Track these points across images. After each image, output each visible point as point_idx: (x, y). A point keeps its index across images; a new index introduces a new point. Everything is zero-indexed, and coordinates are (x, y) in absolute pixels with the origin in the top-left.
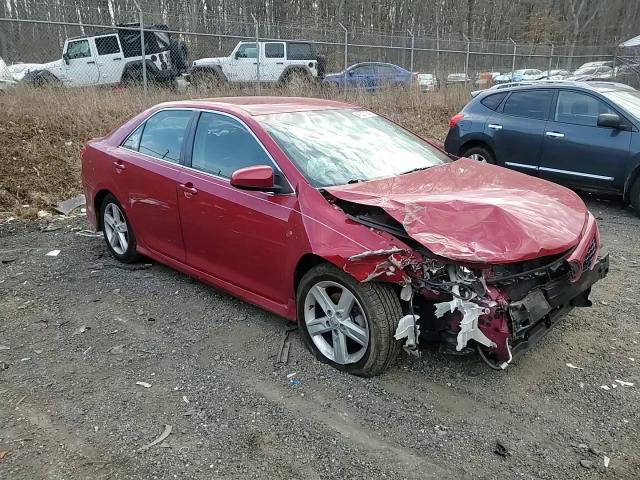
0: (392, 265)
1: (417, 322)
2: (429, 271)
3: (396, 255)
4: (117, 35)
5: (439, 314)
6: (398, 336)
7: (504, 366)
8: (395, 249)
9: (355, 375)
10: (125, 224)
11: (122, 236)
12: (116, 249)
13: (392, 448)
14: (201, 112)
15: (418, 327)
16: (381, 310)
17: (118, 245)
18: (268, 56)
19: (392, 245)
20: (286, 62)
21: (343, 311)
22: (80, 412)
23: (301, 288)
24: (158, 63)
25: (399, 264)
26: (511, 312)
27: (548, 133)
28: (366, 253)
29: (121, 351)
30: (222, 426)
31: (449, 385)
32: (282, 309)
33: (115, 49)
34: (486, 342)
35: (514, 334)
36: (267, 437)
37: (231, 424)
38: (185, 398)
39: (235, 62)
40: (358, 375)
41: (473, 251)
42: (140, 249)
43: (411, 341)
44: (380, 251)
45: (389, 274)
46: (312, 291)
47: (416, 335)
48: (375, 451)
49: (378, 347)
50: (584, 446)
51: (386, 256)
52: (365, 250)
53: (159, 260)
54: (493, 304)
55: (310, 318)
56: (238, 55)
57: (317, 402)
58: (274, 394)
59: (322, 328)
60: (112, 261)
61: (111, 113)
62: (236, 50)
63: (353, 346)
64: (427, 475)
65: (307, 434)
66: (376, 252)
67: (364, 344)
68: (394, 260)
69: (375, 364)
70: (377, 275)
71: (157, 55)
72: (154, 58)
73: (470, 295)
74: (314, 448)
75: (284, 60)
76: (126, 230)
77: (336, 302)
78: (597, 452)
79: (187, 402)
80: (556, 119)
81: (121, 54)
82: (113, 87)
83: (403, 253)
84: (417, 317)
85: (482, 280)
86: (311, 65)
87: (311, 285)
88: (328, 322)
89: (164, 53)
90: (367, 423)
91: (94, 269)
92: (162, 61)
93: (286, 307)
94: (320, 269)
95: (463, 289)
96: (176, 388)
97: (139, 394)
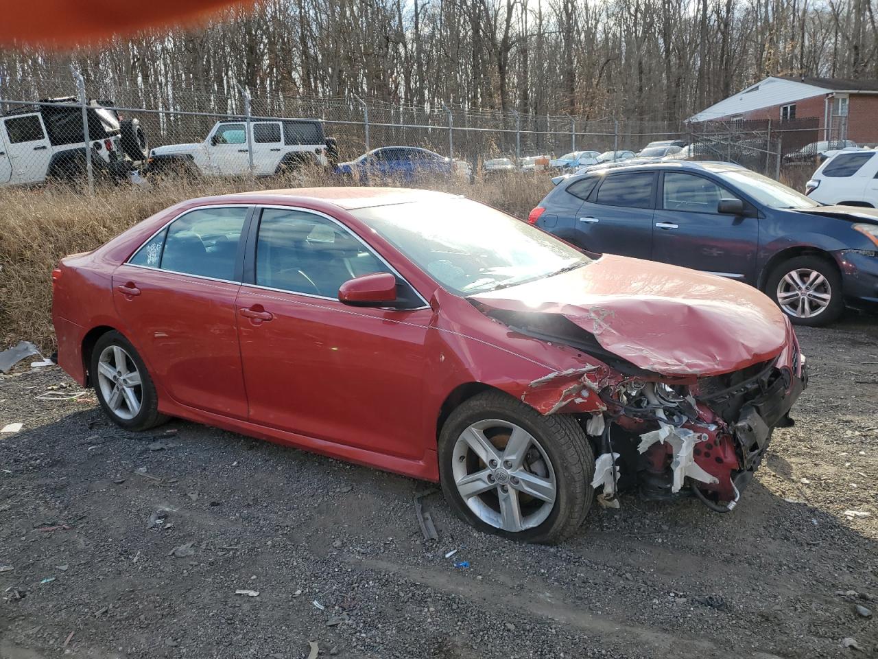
0: (585, 387)
1: (617, 462)
2: (625, 393)
3: (589, 373)
4: (39, 115)
5: (642, 448)
6: (595, 484)
7: (732, 506)
8: (589, 367)
9: (535, 543)
10: (136, 374)
11: (130, 393)
12: (120, 414)
13: (628, 628)
14: (263, 209)
15: (618, 468)
16: (572, 451)
17: (123, 405)
18: (258, 140)
19: (584, 362)
20: (285, 149)
21: (513, 457)
22: (169, 642)
23: (446, 432)
24: (104, 153)
25: (595, 386)
26: (739, 435)
27: (657, 225)
28: (551, 376)
29: (192, 552)
30: (388, 633)
31: (660, 541)
32: (414, 467)
33: (38, 135)
34: (706, 478)
35: (745, 462)
36: (457, 638)
37: (399, 630)
38: (315, 603)
39: (213, 149)
40: (542, 544)
41: (680, 361)
42: (164, 407)
43: (609, 489)
44: (571, 371)
45: (578, 400)
46: (465, 435)
47: (615, 479)
48: (609, 635)
49: (571, 500)
50: (853, 592)
51: (576, 377)
52: (551, 372)
53: (199, 419)
54: (713, 428)
55: (459, 474)
56: (215, 141)
57: (503, 585)
58: (442, 582)
59: (482, 486)
60: (112, 431)
61: (58, 224)
62: (213, 133)
63: (529, 505)
64: (688, 655)
65: (512, 627)
66: (565, 372)
67: (550, 499)
68: (588, 382)
69: (567, 524)
70: (564, 403)
71: (102, 142)
72: (98, 146)
73: (681, 419)
74: (528, 643)
75: (281, 144)
76: (138, 381)
77: (500, 448)
78: (871, 596)
79: (322, 608)
80: (665, 208)
81: (46, 141)
82: (33, 187)
83: (598, 371)
84: (617, 456)
85: (690, 399)
86: (318, 151)
87: (462, 427)
88: (490, 476)
89: (112, 139)
90: (580, 602)
91: (91, 444)
92: (109, 149)
93: (421, 463)
94: (476, 404)
95: (670, 413)
96: (299, 592)
97: (246, 607)
